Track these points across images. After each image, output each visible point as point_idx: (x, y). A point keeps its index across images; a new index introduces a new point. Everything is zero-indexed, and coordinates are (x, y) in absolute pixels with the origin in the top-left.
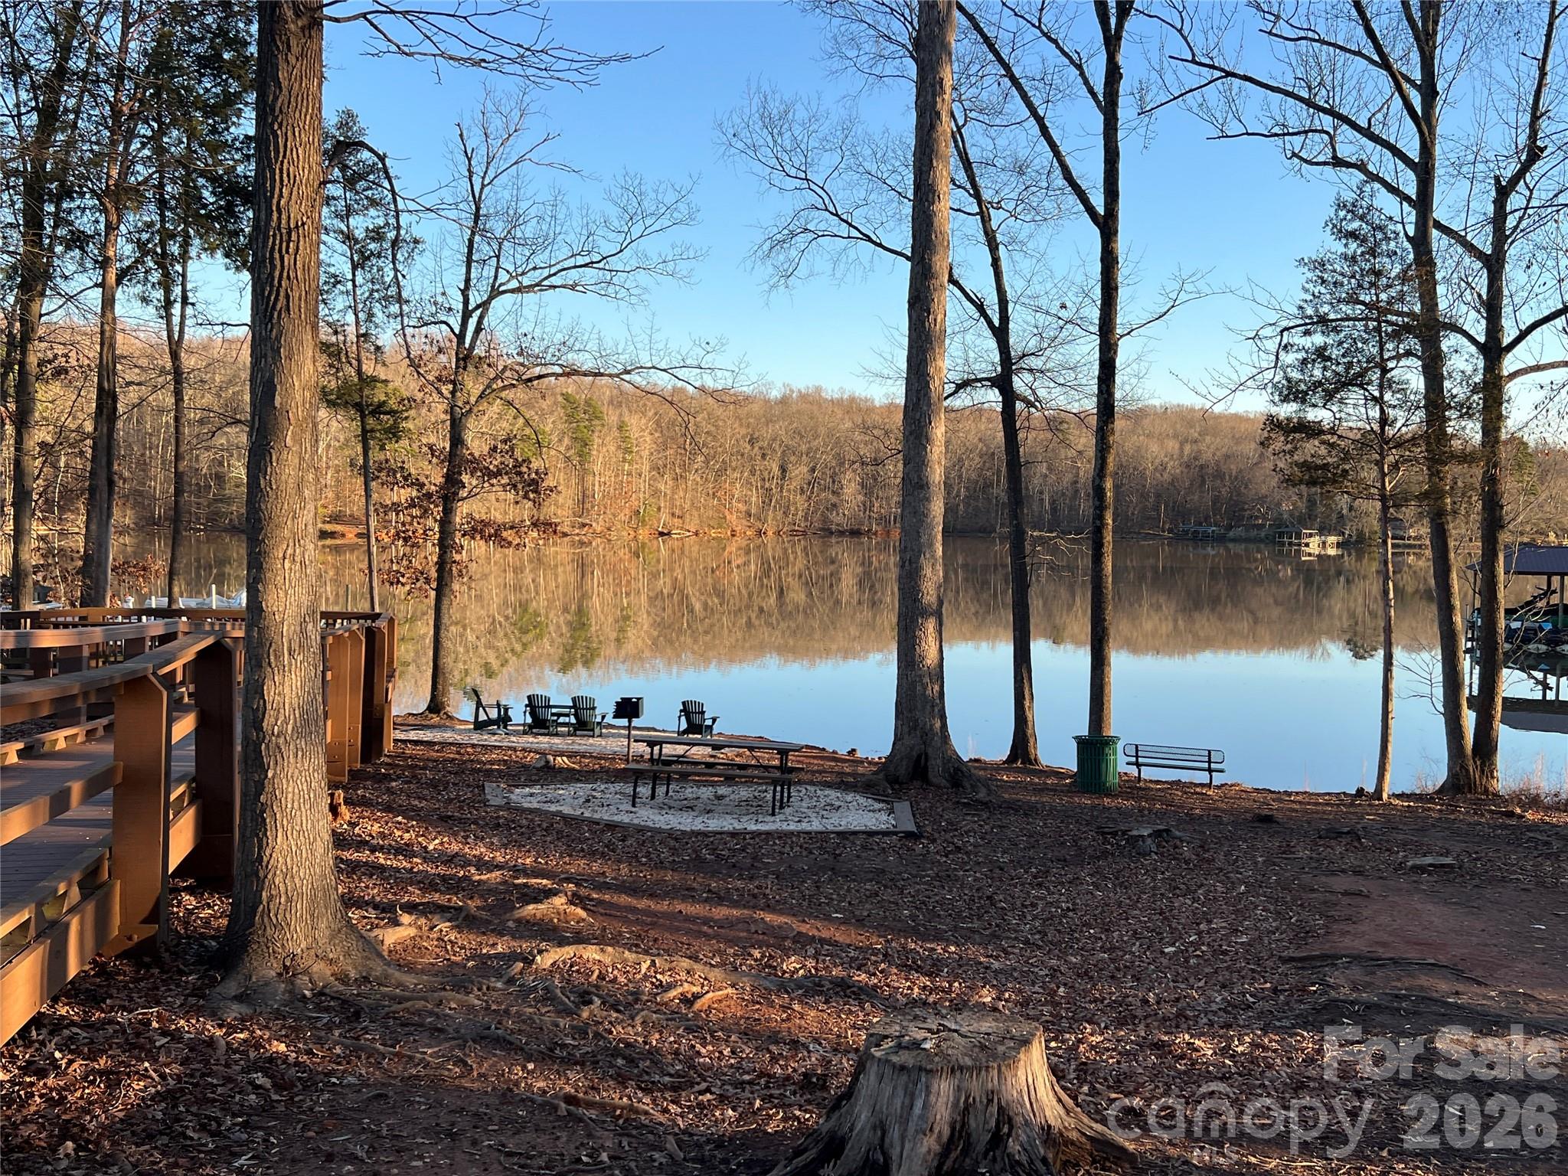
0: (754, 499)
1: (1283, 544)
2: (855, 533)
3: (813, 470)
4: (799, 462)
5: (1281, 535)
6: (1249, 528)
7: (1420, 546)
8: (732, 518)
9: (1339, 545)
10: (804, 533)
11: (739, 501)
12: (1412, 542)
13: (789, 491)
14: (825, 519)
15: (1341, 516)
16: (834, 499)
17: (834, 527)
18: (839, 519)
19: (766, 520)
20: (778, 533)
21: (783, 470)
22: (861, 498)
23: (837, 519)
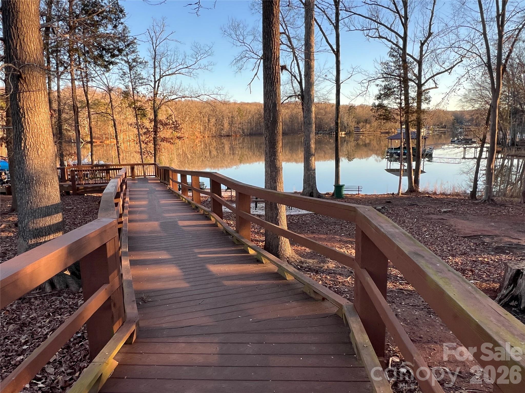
0: (202, 128)
1: (332, 134)
2: (228, 136)
3: (216, 120)
4: (213, 119)
5: (331, 132)
6: (323, 131)
7: (363, 134)
8: (196, 133)
9: (345, 134)
10: (215, 137)
11: (198, 129)
12: (361, 133)
13: (210, 126)
14: (220, 133)
15: (345, 127)
16: (222, 127)
17: (222, 135)
18: (224, 132)
19: (205, 134)
20: (208, 137)
21: (209, 120)
22: (229, 127)
23: (223, 132)
